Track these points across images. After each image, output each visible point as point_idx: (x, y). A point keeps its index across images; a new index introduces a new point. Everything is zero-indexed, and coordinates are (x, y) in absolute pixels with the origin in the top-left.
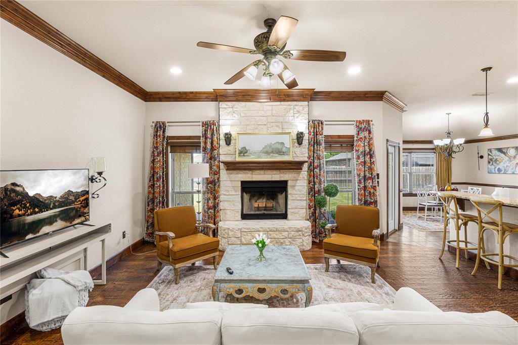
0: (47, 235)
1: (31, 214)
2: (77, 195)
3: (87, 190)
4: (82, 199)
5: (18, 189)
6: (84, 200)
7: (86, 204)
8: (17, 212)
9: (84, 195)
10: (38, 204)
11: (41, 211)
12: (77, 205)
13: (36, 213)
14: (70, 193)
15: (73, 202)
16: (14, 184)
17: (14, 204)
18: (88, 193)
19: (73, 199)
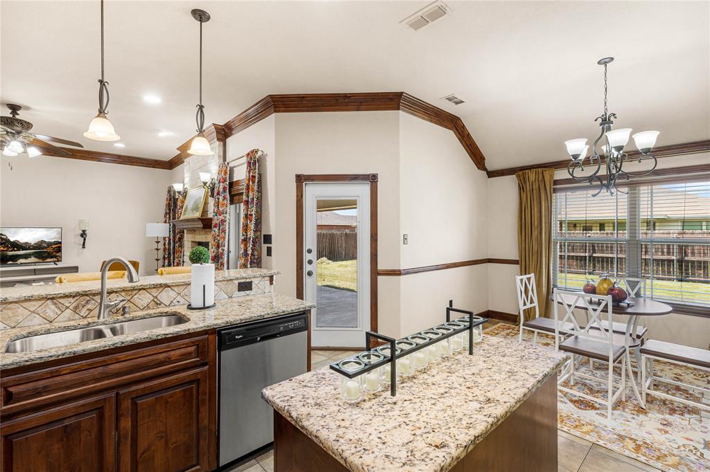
0: (22, 264)
1: (12, 251)
2: (50, 244)
3: (60, 241)
4: (54, 246)
5: (3, 237)
6: (57, 247)
7: (59, 250)
8: (2, 248)
9: (56, 244)
10: (16, 245)
11: (19, 250)
12: (50, 250)
13: (15, 251)
14: (43, 242)
15: (46, 248)
18: (61, 243)
19: (46, 246)
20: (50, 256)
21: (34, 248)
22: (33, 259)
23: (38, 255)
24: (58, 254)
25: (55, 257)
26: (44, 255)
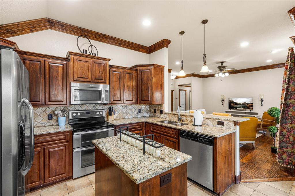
0: (239, 110)
2: (248, 104)
4: (250, 105)
7: (252, 106)
10: (236, 104)
11: (237, 105)
12: (247, 106)
14: (245, 103)
15: (246, 105)
16: (231, 100)
17: (232, 103)
18: (252, 104)
20: (248, 108)
21: (242, 105)
22: (242, 109)
23: (243, 107)
24: (251, 107)
25: (250, 108)
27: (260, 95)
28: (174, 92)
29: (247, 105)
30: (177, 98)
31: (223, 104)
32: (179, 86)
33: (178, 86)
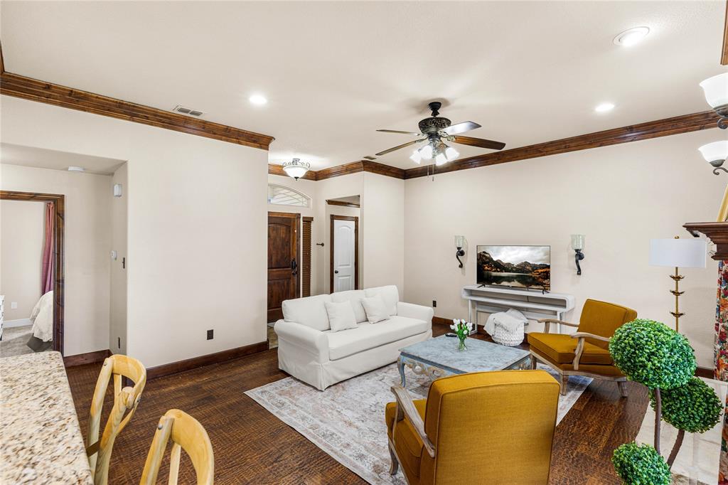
0: (508, 287)
1: (495, 271)
2: (535, 267)
3: (548, 264)
4: (540, 271)
5: (487, 255)
6: (544, 272)
7: (547, 276)
8: (486, 268)
9: (543, 268)
10: (499, 266)
11: (502, 271)
12: (534, 275)
13: (498, 271)
14: (526, 264)
15: (530, 271)
16: (484, 252)
17: (485, 263)
18: (549, 267)
19: (530, 269)
21: (517, 270)
22: (516, 283)
24: (546, 281)
25: (542, 284)
26: (528, 280)
27: (574, 238)
28: (313, 225)
29: (533, 270)
30: (323, 245)
31: (461, 266)
32: (330, 202)
33: (325, 203)
